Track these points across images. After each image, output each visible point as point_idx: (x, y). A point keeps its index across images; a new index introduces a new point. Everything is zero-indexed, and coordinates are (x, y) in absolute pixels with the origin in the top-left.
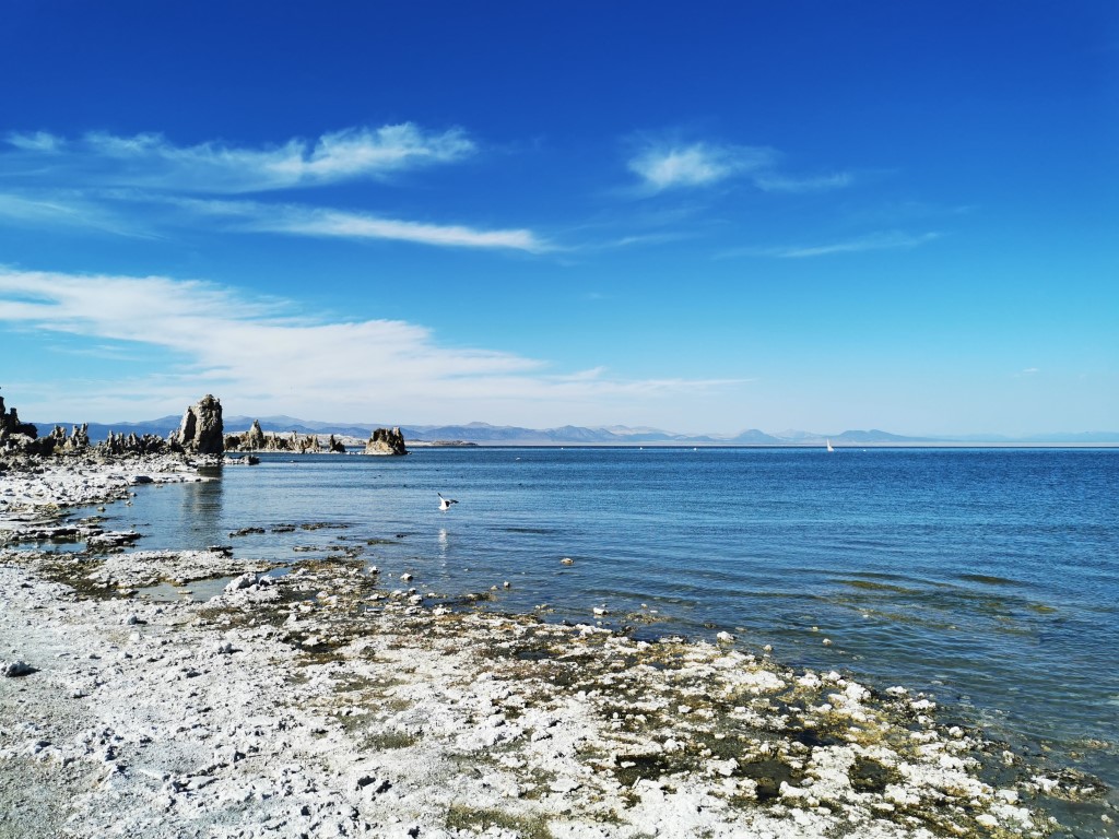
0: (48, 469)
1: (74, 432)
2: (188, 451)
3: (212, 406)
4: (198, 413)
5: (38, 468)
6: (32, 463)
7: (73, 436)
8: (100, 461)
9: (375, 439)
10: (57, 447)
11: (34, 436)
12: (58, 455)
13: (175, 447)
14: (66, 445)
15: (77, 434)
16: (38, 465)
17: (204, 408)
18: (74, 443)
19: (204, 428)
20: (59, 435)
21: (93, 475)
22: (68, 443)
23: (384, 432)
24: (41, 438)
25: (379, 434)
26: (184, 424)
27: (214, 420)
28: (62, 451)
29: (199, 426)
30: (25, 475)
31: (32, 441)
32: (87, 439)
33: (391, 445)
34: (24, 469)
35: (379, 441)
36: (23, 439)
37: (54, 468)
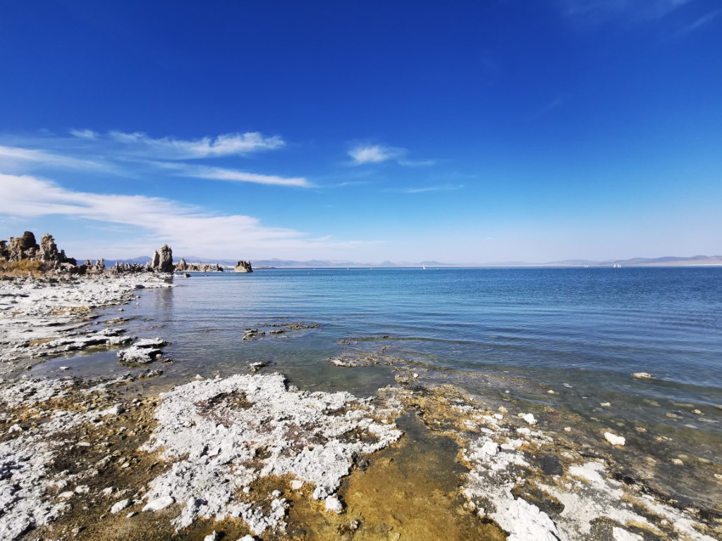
0: (82, 282)
1: (97, 262)
2: (156, 271)
3: (167, 250)
4: (160, 253)
5: (76, 281)
6: (73, 279)
7: (96, 264)
8: (112, 277)
9: (239, 265)
10: (88, 270)
11: (75, 264)
12: (89, 274)
13: (150, 270)
14: (93, 269)
15: (99, 264)
16: (76, 279)
17: (163, 251)
18: (97, 268)
19: (163, 260)
20: (89, 264)
21: (110, 285)
22: (94, 268)
23: (242, 262)
24: (79, 265)
25: (240, 263)
26: (154, 259)
27: (168, 257)
28: (91, 272)
29: (161, 260)
30: (68, 285)
31: (74, 267)
32: (104, 266)
33: (246, 268)
34: (67, 282)
35: (240, 266)
36: (69, 266)
37: (86, 281)
